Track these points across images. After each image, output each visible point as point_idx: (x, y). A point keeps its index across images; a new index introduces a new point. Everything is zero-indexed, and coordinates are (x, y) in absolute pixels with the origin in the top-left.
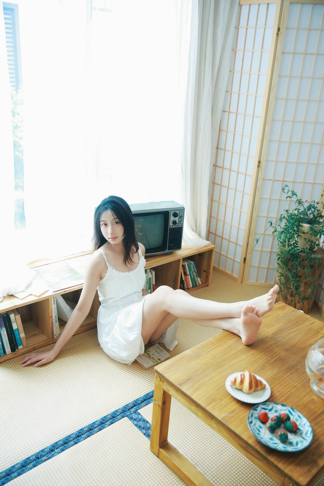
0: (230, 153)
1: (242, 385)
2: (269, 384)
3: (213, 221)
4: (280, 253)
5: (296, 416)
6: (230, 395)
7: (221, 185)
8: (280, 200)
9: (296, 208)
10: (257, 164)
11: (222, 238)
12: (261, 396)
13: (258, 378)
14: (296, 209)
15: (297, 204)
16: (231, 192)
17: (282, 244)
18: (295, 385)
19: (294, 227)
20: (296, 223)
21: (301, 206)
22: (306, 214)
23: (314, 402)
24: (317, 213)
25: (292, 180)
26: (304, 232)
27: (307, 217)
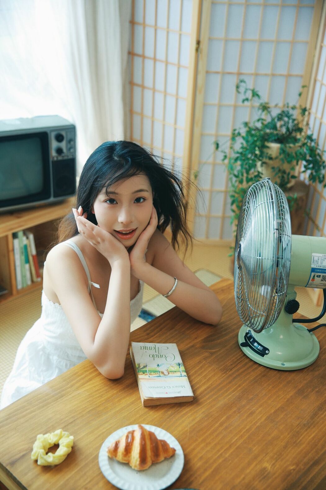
0: (153, 30)
1: (129, 457)
2: (182, 447)
6: (104, 477)
7: (143, 87)
8: (235, 107)
9: (257, 118)
10: (194, 45)
12: (164, 475)
13: (161, 434)
14: (258, 120)
15: (260, 111)
17: (237, 179)
18: (232, 442)
19: (255, 150)
20: (258, 143)
21: (266, 114)
22: (275, 128)
23: (265, 475)
24: (293, 125)
25: (253, 71)
26: (271, 156)
27: (275, 132)
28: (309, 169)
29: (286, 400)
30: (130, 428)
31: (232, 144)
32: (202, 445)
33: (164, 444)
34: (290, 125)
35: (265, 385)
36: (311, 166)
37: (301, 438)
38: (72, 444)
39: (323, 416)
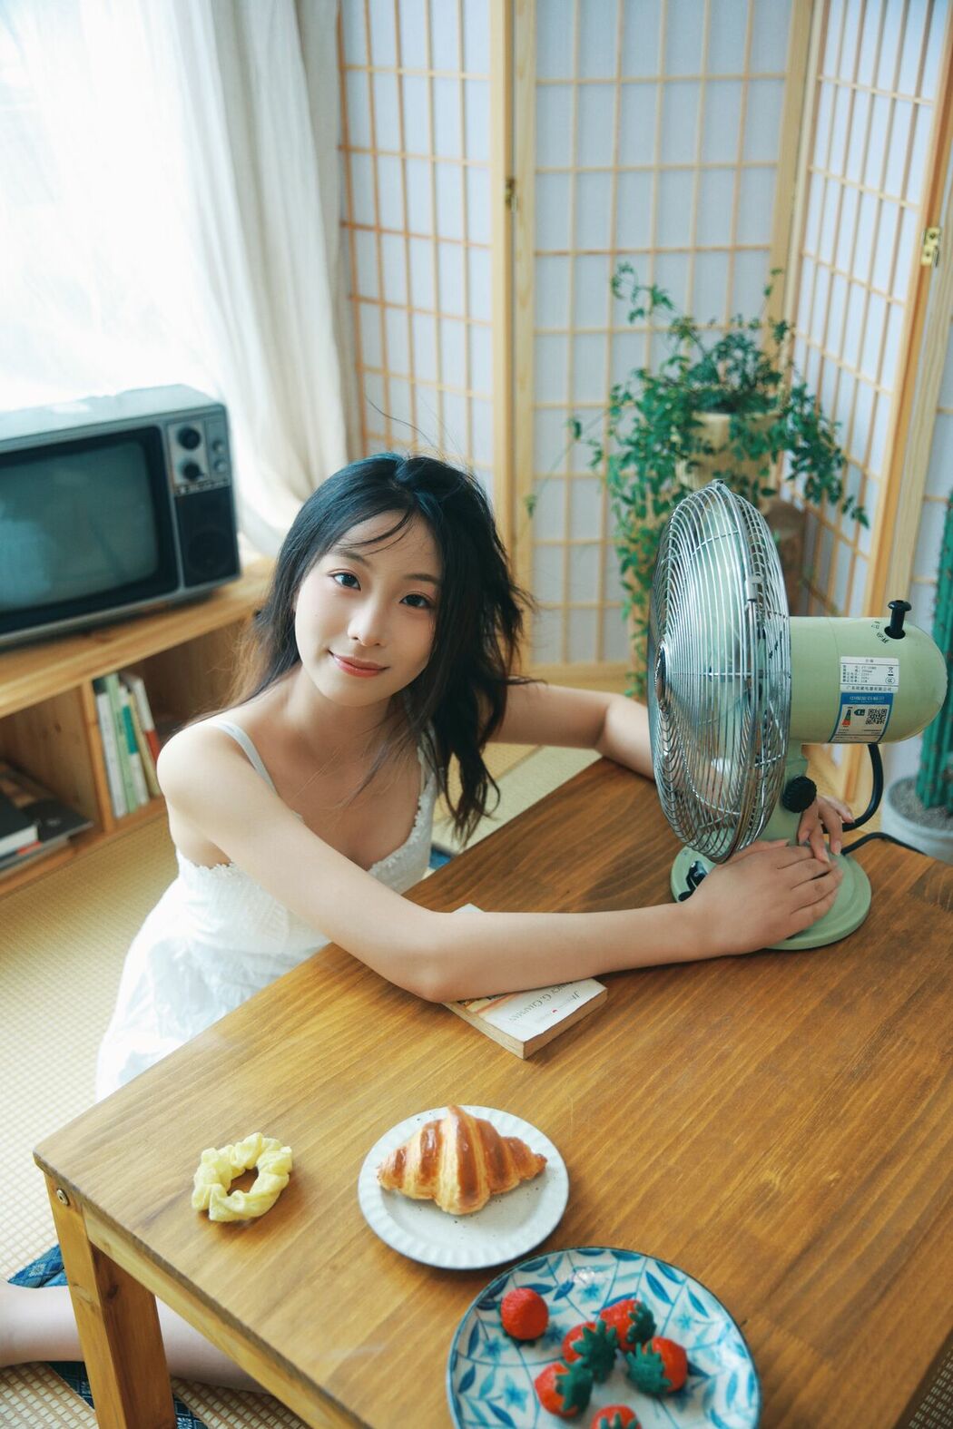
0: (396, 164)
1: (433, 1184)
2: (560, 1150)
4: (626, 543)
5: (680, 1299)
6: (375, 1237)
7: (382, 304)
8: (613, 335)
9: (669, 356)
10: (501, 191)
12: (523, 1222)
13: (508, 1125)
14: (672, 362)
15: (675, 339)
17: (632, 508)
18: (681, 1130)
19: (668, 432)
20: (676, 416)
21: (689, 345)
22: (713, 375)
23: (768, 1199)
24: (757, 365)
25: (648, 245)
26: (709, 446)
27: (715, 387)
28: (803, 469)
29: (801, 1020)
30: (428, 1117)
31: (610, 423)
32: (608, 1144)
33: (518, 1148)
34: (750, 368)
35: (748, 988)
36: (807, 462)
37: (847, 1105)
38: (289, 1166)
39: (895, 1047)
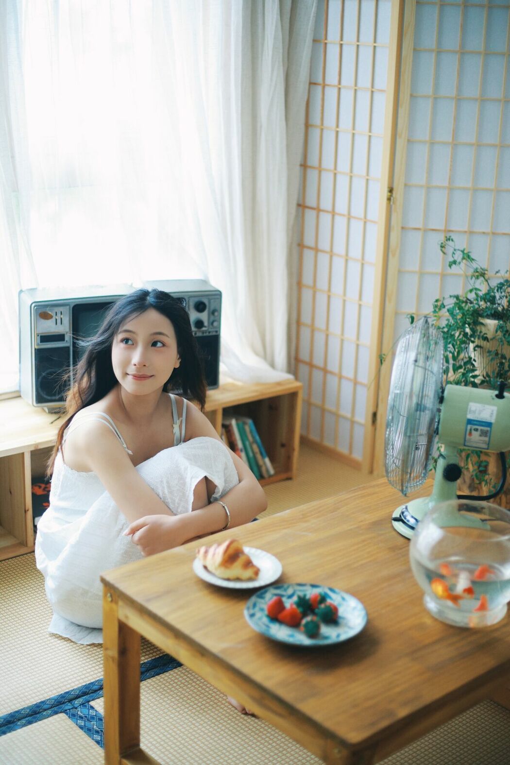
0: (331, 176)
3: (305, 333)
7: (317, 250)
8: (443, 276)
9: (471, 288)
10: (386, 193)
11: (325, 371)
14: (471, 291)
15: (474, 279)
16: (339, 264)
19: (464, 327)
20: (469, 319)
21: (482, 282)
25: (466, 229)
27: (493, 306)
